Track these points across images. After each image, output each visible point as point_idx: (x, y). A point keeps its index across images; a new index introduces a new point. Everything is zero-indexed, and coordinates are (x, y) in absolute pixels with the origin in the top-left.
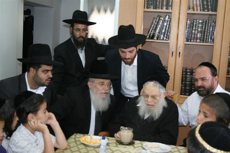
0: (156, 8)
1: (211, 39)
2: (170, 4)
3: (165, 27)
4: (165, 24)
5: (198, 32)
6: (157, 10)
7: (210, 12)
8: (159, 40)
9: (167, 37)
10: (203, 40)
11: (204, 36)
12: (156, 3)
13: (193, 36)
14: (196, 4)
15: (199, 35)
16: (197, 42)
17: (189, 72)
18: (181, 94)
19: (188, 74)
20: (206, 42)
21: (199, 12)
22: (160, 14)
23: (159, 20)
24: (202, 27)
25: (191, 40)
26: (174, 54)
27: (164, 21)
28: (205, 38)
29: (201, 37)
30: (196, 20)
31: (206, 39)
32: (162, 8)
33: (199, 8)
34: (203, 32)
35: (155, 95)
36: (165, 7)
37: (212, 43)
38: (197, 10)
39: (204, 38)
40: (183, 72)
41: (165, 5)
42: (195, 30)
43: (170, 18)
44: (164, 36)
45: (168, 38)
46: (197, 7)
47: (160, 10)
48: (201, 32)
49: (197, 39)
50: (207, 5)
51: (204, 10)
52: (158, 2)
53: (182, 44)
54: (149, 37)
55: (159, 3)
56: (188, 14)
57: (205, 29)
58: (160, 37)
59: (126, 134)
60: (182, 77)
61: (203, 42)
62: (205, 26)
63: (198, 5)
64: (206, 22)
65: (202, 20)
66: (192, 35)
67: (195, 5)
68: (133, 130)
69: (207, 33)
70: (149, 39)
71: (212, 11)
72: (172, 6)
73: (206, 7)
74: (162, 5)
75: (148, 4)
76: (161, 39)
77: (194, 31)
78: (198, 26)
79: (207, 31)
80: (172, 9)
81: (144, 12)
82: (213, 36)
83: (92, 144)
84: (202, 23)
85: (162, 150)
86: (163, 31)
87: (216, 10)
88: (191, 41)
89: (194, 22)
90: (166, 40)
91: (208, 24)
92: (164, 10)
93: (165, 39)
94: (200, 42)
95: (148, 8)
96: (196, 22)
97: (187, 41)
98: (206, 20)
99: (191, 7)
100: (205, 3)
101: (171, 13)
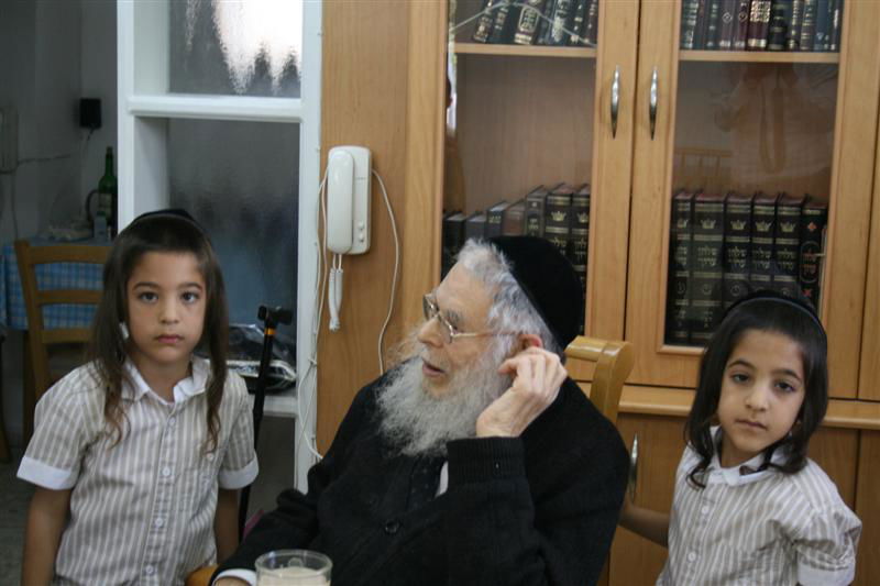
1: (827, 26)
8: (544, 44)
9: (583, 26)
11: (787, 13)
13: (727, 17)
16: (748, 48)
18: (670, 338)
19: (705, 226)
25: (717, 39)
28: (794, 23)
29: (771, 22)
31: (799, 28)
37: (829, 50)
39: (786, 25)
40: (674, 216)
44: (569, 24)
45: (594, 39)
49: (747, 30)
54: (490, 31)
58: (548, 29)
61: (785, 48)
66: (720, 13)
70: (488, 42)
76: (550, 37)
82: (837, 12)
88: (716, 48)
90: (579, 44)
93: (574, 38)
94: (766, 49)
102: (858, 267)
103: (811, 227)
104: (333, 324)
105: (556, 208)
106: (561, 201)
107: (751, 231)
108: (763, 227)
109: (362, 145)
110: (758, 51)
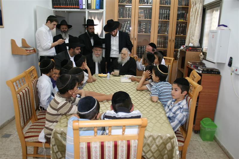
0: (123, 18)
1: (149, 31)
2: (130, 15)
3: (128, 27)
4: (128, 25)
5: (143, 29)
6: (124, 19)
7: (148, 19)
10: (145, 32)
15: (144, 30)
17: (140, 47)
20: (147, 33)
21: (143, 19)
22: (126, 20)
23: (125, 23)
24: (145, 26)
26: (133, 39)
27: (127, 24)
30: (142, 23)
32: (126, 18)
33: (143, 17)
34: (145, 29)
37: (150, 33)
38: (142, 18)
39: (146, 31)
40: (137, 47)
41: (127, 16)
42: (142, 28)
43: (130, 22)
46: (142, 17)
47: (125, 19)
48: (145, 28)
49: (143, 32)
50: (147, 16)
51: (145, 19)
53: (136, 34)
56: (138, 20)
59: (117, 72)
60: (137, 50)
62: (147, 26)
63: (143, 16)
64: (147, 24)
65: (145, 23)
66: (140, 30)
67: (141, 16)
69: (147, 29)
72: (131, 16)
73: (146, 17)
74: (126, 16)
77: (141, 28)
78: (143, 26)
80: (131, 18)
86: (127, 28)
87: (151, 18)
92: (127, 18)
95: (120, 17)
97: (139, 33)
99: (140, 17)
100: (146, 15)
101: (131, 20)
107: (143, 49)
110: (144, 34)
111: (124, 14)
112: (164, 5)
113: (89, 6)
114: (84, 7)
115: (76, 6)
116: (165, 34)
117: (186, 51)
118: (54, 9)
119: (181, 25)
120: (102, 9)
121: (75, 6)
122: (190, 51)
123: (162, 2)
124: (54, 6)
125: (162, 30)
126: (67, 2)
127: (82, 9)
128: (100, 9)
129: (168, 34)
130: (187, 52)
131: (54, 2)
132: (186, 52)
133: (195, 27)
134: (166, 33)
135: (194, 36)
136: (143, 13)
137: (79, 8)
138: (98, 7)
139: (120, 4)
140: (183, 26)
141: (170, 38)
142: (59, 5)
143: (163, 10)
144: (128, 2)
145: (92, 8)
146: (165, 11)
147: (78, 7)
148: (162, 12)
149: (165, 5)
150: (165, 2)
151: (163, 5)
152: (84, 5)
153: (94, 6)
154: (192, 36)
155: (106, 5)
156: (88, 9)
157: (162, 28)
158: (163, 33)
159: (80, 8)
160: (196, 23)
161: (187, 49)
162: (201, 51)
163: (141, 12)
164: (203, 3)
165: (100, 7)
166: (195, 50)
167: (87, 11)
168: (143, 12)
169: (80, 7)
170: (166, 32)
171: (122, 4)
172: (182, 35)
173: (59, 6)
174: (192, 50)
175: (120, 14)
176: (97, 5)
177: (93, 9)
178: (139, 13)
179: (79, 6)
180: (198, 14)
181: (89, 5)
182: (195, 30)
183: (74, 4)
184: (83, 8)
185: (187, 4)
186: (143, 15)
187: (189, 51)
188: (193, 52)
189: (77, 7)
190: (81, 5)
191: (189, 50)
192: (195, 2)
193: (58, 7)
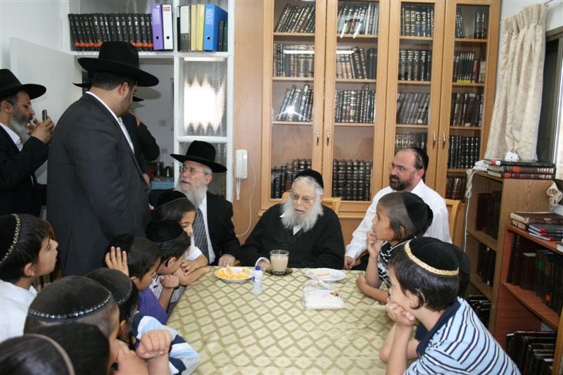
0: (289, 76)
1: (370, 117)
2: (310, 69)
3: (303, 103)
4: (304, 98)
5: (350, 109)
6: (291, 78)
7: (366, 80)
9: (307, 117)
10: (358, 118)
11: (359, 113)
12: (290, 68)
13: (344, 114)
14: (346, 69)
15: (352, 113)
16: (349, 122)
17: (342, 166)
18: (333, 196)
19: (341, 169)
20: (362, 122)
21: (350, 79)
23: (295, 92)
24: (356, 101)
25: (341, 119)
26: (320, 141)
27: (302, 94)
28: (361, 116)
29: (355, 115)
30: (348, 91)
31: (363, 117)
32: (298, 76)
33: (350, 74)
34: (357, 108)
35: (307, 197)
36: (302, 74)
37: (370, 123)
38: (348, 77)
39: (359, 116)
40: (333, 166)
41: (302, 71)
42: (346, 105)
43: (311, 89)
45: (310, 118)
46: (347, 72)
47: (295, 78)
48: (355, 108)
49: (349, 117)
50: (362, 70)
51: (357, 77)
52: (292, 67)
53: (331, 126)
54: (282, 118)
55: (294, 67)
56: (336, 82)
57: (360, 103)
59: (280, 259)
61: (359, 122)
62: (361, 99)
63: (349, 70)
64: (361, 93)
65: (355, 91)
66: (342, 113)
67: (344, 70)
68: (288, 253)
69: (363, 109)
70: (282, 121)
71: (368, 78)
72: (312, 72)
73: (359, 72)
74: (299, 71)
75: (277, 69)
76: (299, 119)
77: (344, 107)
78: (351, 100)
79: (363, 107)
80: (313, 76)
81: (274, 81)
82: (372, 113)
83: (235, 279)
84: (355, 96)
85: (334, 277)
86: (302, 108)
87: (374, 77)
88: (341, 122)
89: (344, 94)
90: (306, 121)
91: (364, 96)
92: (302, 78)
93: (304, 120)
94: (354, 122)
95: (278, 75)
96: (347, 94)
97: (336, 121)
98: (361, 91)
99: (340, 73)
100: (358, 67)
101: (313, 82)
102: (380, 178)
103: (368, 168)
104: (238, 199)
105: (301, 165)
106: (303, 163)
107: (353, 170)
108: (355, 168)
109: (245, 149)
110: (352, 123)
111: (290, 65)
112: (413, 37)
113: (183, 43)
114: (168, 44)
115: (145, 41)
116: (418, 124)
117: (503, 177)
118: (76, 53)
119: (463, 95)
120: (222, 51)
121: (142, 42)
122: (515, 178)
123: (405, 27)
124: (77, 44)
125: (407, 110)
126: (117, 31)
127: (163, 50)
128: (218, 51)
129: (426, 124)
130: (507, 182)
131: (77, 32)
132: (502, 183)
133: (525, 100)
134: (420, 121)
135: (519, 129)
136: (349, 61)
137: (152, 49)
138: (210, 45)
139: (277, 33)
140: (469, 98)
141: (432, 135)
142: (90, 41)
143: (410, 53)
144: (305, 30)
145: (193, 49)
146: (414, 55)
147: (150, 45)
148: (407, 57)
149: (416, 35)
150: (416, 27)
151: (408, 37)
152: (168, 38)
153: (197, 42)
154: (512, 128)
155: (235, 39)
156: (179, 50)
157: (409, 104)
158: (412, 119)
159: (155, 49)
160: (526, 89)
161: (506, 171)
162: (550, 176)
163: (343, 60)
164: (544, 24)
165: (218, 45)
166: (532, 176)
167: (177, 56)
168: (347, 59)
169: (157, 44)
170: (419, 118)
171: (285, 34)
172: (467, 125)
173: (92, 44)
174: (521, 175)
175: (278, 64)
176: (209, 38)
177: (197, 51)
178: (337, 62)
179: (152, 42)
180: (530, 60)
181: (182, 38)
182: (523, 111)
183: (139, 38)
184: (166, 48)
185: (480, 34)
186: (349, 67)
187: (511, 177)
188: (525, 181)
189: (146, 44)
190: (157, 38)
191: (513, 175)
192: (514, 23)
193: (87, 45)
